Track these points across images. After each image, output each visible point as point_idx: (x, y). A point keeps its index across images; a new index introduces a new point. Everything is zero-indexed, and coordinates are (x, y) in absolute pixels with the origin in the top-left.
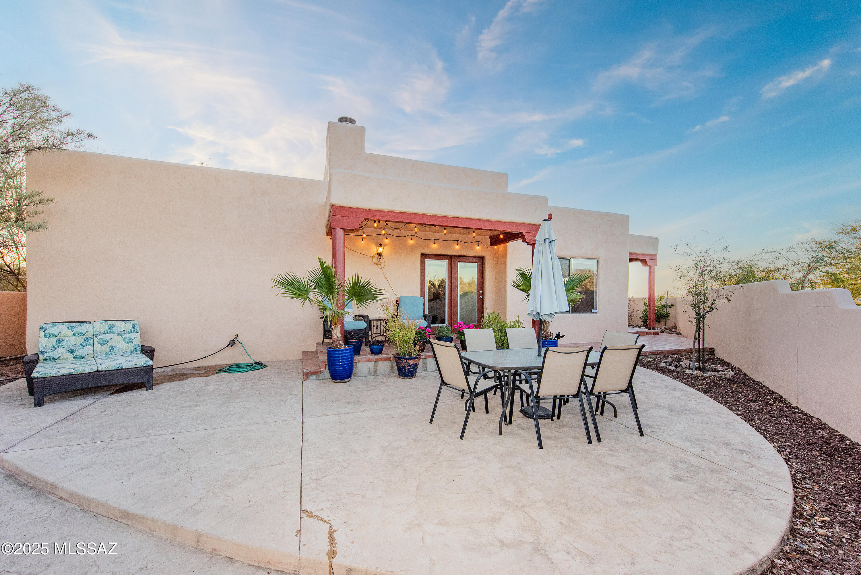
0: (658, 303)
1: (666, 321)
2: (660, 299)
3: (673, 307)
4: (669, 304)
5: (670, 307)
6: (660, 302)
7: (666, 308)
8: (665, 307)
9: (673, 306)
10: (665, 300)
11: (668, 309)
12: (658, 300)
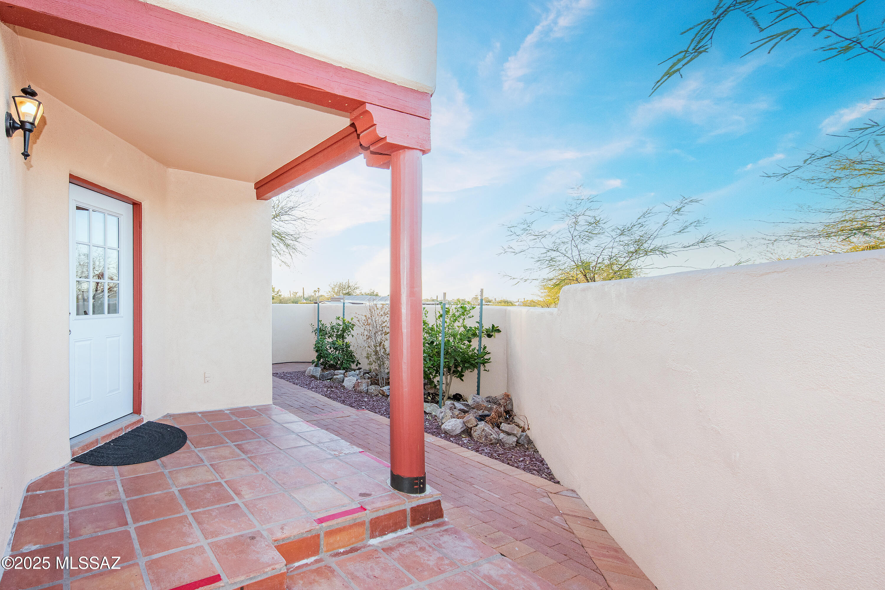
0: (457, 324)
1: (479, 374)
2: (460, 310)
3: (496, 334)
4: (487, 325)
5: (489, 336)
6: (461, 321)
7: (477, 339)
8: (474, 335)
9: (499, 331)
10: (475, 313)
11: (485, 341)
12: (457, 314)
